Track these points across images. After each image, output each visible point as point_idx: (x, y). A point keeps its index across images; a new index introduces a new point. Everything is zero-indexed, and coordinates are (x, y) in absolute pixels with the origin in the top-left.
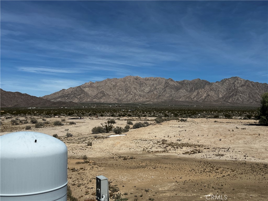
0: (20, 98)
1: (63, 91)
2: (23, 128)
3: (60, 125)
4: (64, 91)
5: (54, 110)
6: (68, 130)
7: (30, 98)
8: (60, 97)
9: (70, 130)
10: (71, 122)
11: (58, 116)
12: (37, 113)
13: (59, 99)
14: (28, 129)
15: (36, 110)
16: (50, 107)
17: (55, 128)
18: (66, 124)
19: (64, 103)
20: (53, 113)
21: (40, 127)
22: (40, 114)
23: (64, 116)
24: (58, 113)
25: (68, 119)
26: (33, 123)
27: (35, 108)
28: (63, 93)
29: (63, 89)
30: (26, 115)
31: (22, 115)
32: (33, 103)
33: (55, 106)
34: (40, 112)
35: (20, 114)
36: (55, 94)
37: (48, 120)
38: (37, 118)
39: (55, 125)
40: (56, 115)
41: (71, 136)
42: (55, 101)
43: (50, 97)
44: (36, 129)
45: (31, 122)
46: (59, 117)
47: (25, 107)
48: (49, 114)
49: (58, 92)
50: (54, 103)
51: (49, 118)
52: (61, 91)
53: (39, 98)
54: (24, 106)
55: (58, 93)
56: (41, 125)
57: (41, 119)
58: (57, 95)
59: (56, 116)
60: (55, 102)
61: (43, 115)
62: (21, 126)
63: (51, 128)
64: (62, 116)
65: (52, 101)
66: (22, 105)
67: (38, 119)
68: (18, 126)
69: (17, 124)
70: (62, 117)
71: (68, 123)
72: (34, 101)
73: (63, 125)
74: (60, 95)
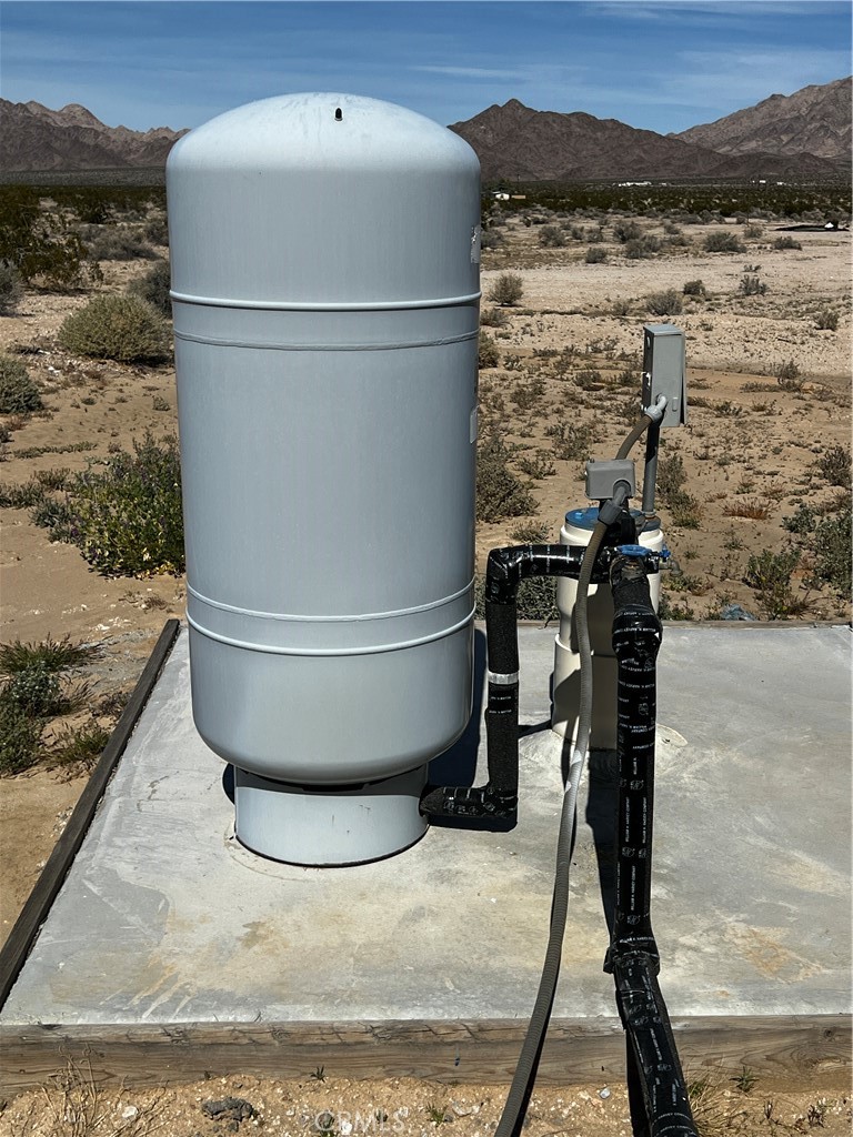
0: (591, 138)
1: (773, 103)
2: (577, 259)
3: (730, 249)
4: (777, 106)
5: (726, 194)
6: (757, 268)
7: (628, 140)
8: (755, 134)
9: (765, 270)
10: (779, 240)
11: (735, 220)
12: (655, 204)
13: (753, 144)
14: (595, 262)
15: (650, 192)
16: (710, 181)
17: (706, 261)
18: (759, 248)
19: (774, 162)
20: (718, 206)
21: (645, 254)
22: (663, 211)
23: (764, 216)
24: (738, 204)
25: (772, 230)
26: (623, 240)
27: (646, 183)
28: (772, 116)
29: (773, 97)
30: (608, 213)
31: (591, 214)
32: (641, 160)
33: (732, 175)
34: (664, 201)
35: (584, 209)
36: (735, 118)
37: (689, 231)
38: (646, 222)
39: (709, 251)
40: (728, 216)
41: (762, 290)
42: (735, 153)
43: (712, 134)
44: (629, 261)
45: (615, 235)
46: (739, 223)
47: (610, 182)
48: (700, 209)
49: (750, 110)
50: (730, 163)
51: (700, 223)
52: (763, 103)
53: (669, 138)
54: (606, 175)
55: (749, 112)
56: (649, 246)
57: (662, 230)
58: (746, 122)
59: (727, 220)
60: (735, 158)
61: (674, 214)
62: (572, 251)
63: (691, 261)
64: (756, 217)
65: (722, 150)
66: (597, 173)
67: (650, 227)
68: (563, 250)
69: (559, 244)
70: (751, 220)
71: (769, 246)
72: (645, 152)
73: (744, 250)
74: (758, 123)
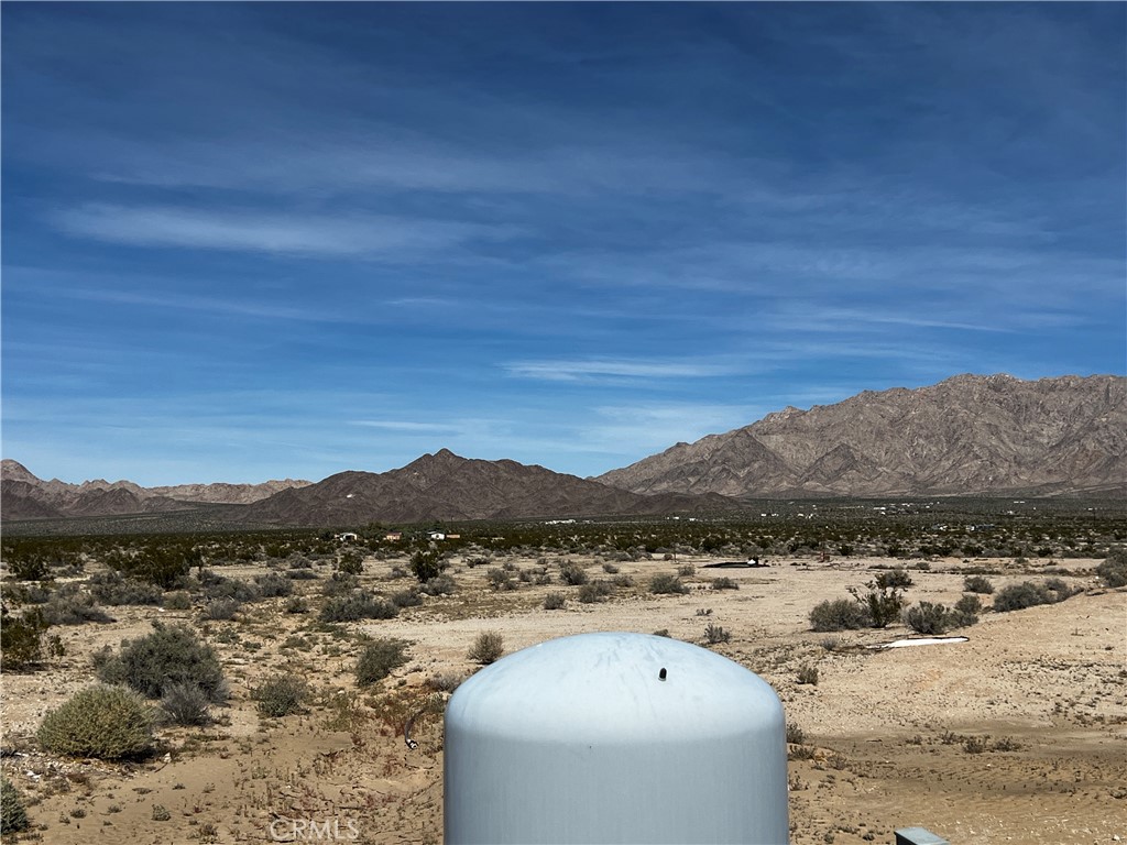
0: (517, 481)
1: (679, 450)
2: (535, 604)
3: (674, 591)
4: (682, 453)
5: (646, 530)
6: (709, 612)
7: (552, 483)
8: (666, 476)
9: (716, 613)
10: (717, 580)
11: (662, 556)
12: (582, 541)
13: (664, 486)
14: (553, 609)
15: (576, 529)
16: (628, 518)
17: (655, 604)
18: (699, 588)
19: (685, 500)
20: (642, 542)
21: (598, 598)
22: (592, 548)
23: (686, 552)
24: (659, 541)
25: (704, 566)
26: (572, 582)
27: (571, 521)
28: (679, 461)
29: (678, 445)
30: (542, 550)
31: (526, 552)
32: (564, 501)
33: (648, 512)
34: (591, 538)
35: (519, 547)
36: (646, 463)
37: (625, 569)
38: (581, 560)
39: (655, 593)
40: (654, 552)
41: (726, 638)
42: (649, 493)
43: (627, 478)
44: (585, 606)
45: (562, 578)
46: (666, 559)
47: (537, 520)
48: (627, 545)
49: (659, 456)
50: (646, 502)
51: (630, 560)
52: (670, 450)
53: (589, 481)
54: (532, 514)
55: (658, 458)
56: (600, 589)
57: (600, 568)
58: (656, 467)
59: (654, 556)
60: (649, 498)
61: (604, 550)
62: (528, 595)
63: (643, 604)
64: (679, 553)
65: (637, 491)
66: (525, 512)
67: (587, 565)
68: (516, 594)
69: (510, 587)
70: (677, 556)
71: (708, 585)
72: (567, 493)
73: (687, 591)
74: (667, 467)
